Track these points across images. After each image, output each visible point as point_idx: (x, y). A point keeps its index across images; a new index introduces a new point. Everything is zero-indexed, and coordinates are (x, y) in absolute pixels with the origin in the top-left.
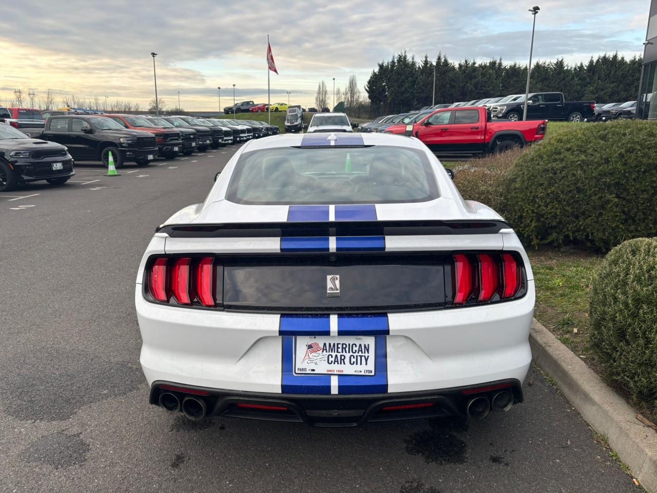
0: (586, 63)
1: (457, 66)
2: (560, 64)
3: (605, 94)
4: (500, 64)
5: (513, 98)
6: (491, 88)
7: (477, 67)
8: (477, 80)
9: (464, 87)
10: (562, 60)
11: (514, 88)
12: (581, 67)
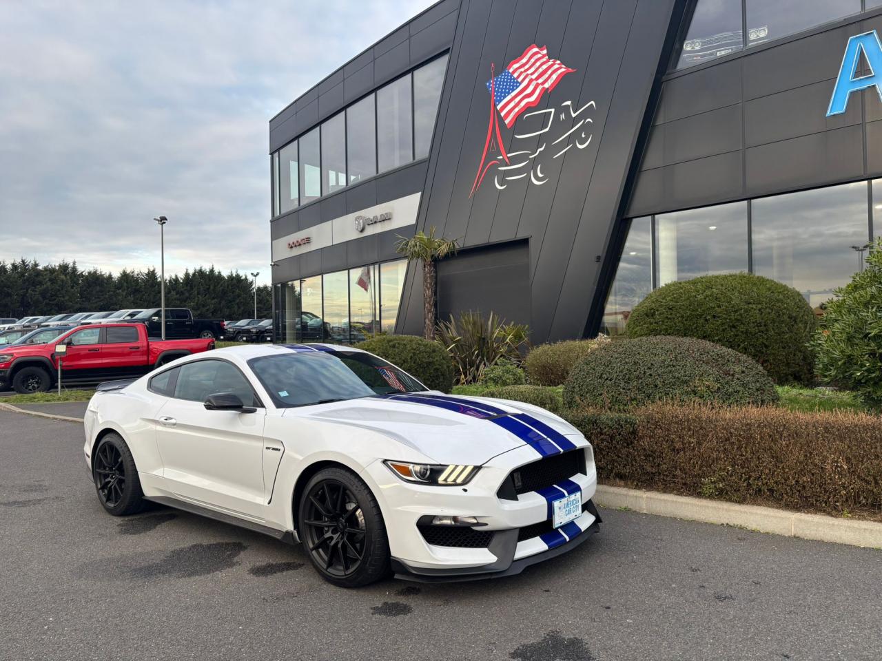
0: (181, 276)
1: (9, 266)
2: (152, 274)
3: (208, 310)
4: (74, 269)
5: (129, 313)
6: (67, 298)
7: (41, 271)
8: (45, 286)
9: (24, 295)
10: (154, 270)
11: (99, 300)
12: (177, 279)
